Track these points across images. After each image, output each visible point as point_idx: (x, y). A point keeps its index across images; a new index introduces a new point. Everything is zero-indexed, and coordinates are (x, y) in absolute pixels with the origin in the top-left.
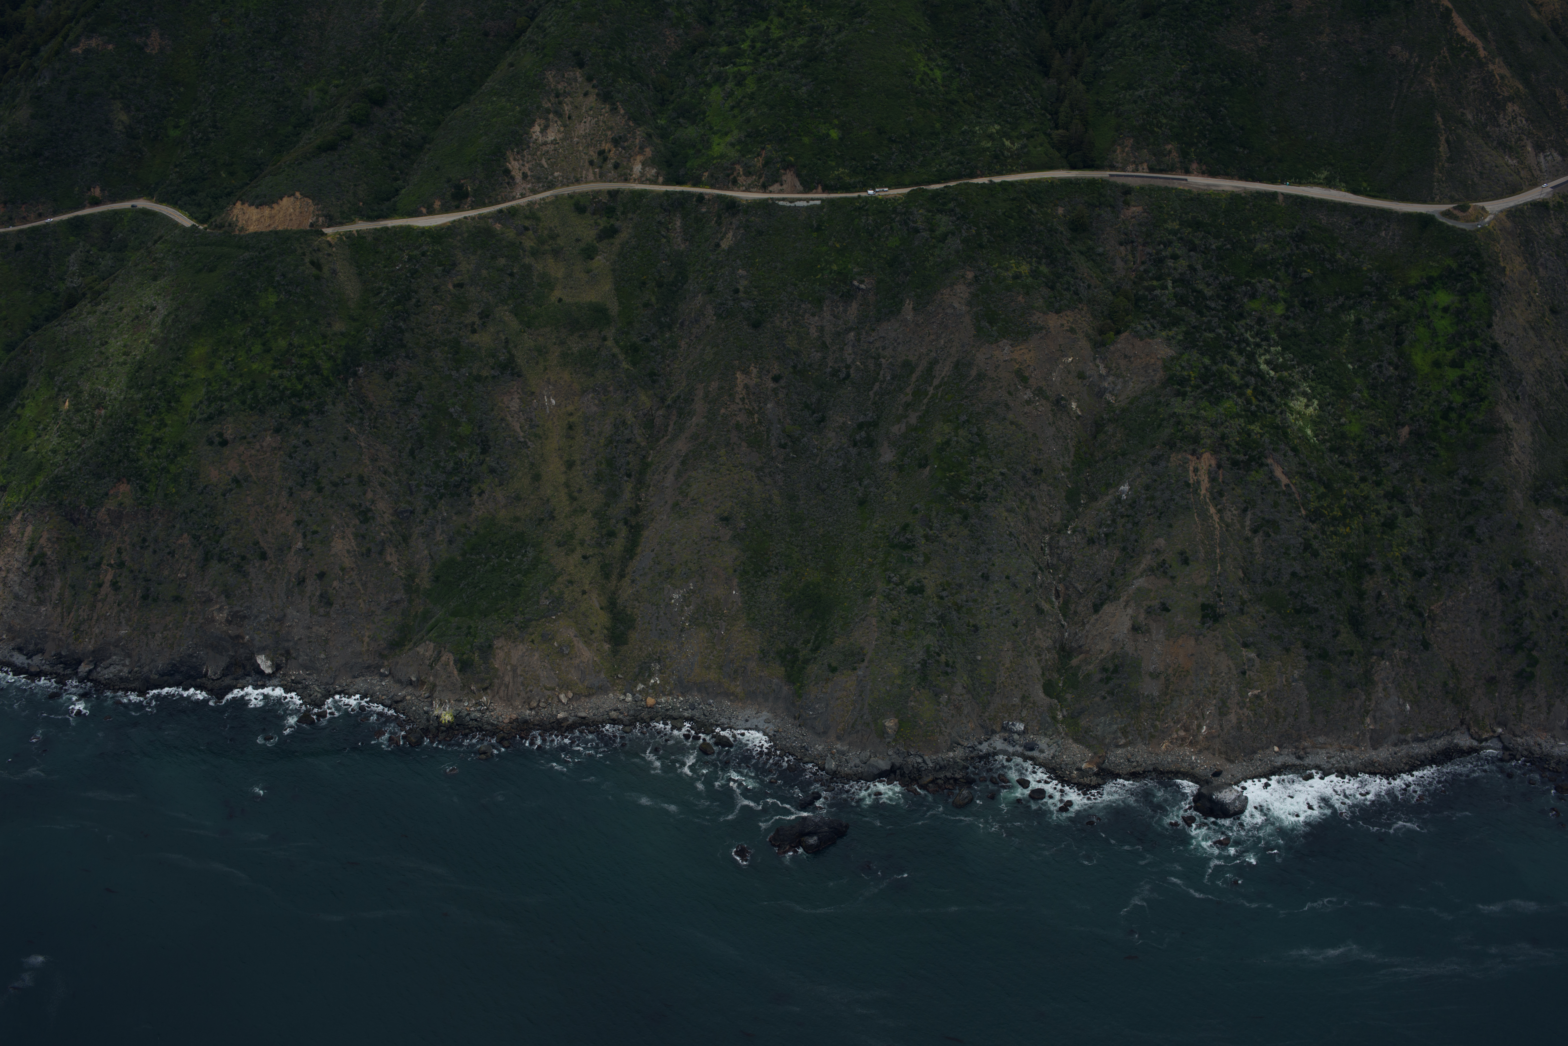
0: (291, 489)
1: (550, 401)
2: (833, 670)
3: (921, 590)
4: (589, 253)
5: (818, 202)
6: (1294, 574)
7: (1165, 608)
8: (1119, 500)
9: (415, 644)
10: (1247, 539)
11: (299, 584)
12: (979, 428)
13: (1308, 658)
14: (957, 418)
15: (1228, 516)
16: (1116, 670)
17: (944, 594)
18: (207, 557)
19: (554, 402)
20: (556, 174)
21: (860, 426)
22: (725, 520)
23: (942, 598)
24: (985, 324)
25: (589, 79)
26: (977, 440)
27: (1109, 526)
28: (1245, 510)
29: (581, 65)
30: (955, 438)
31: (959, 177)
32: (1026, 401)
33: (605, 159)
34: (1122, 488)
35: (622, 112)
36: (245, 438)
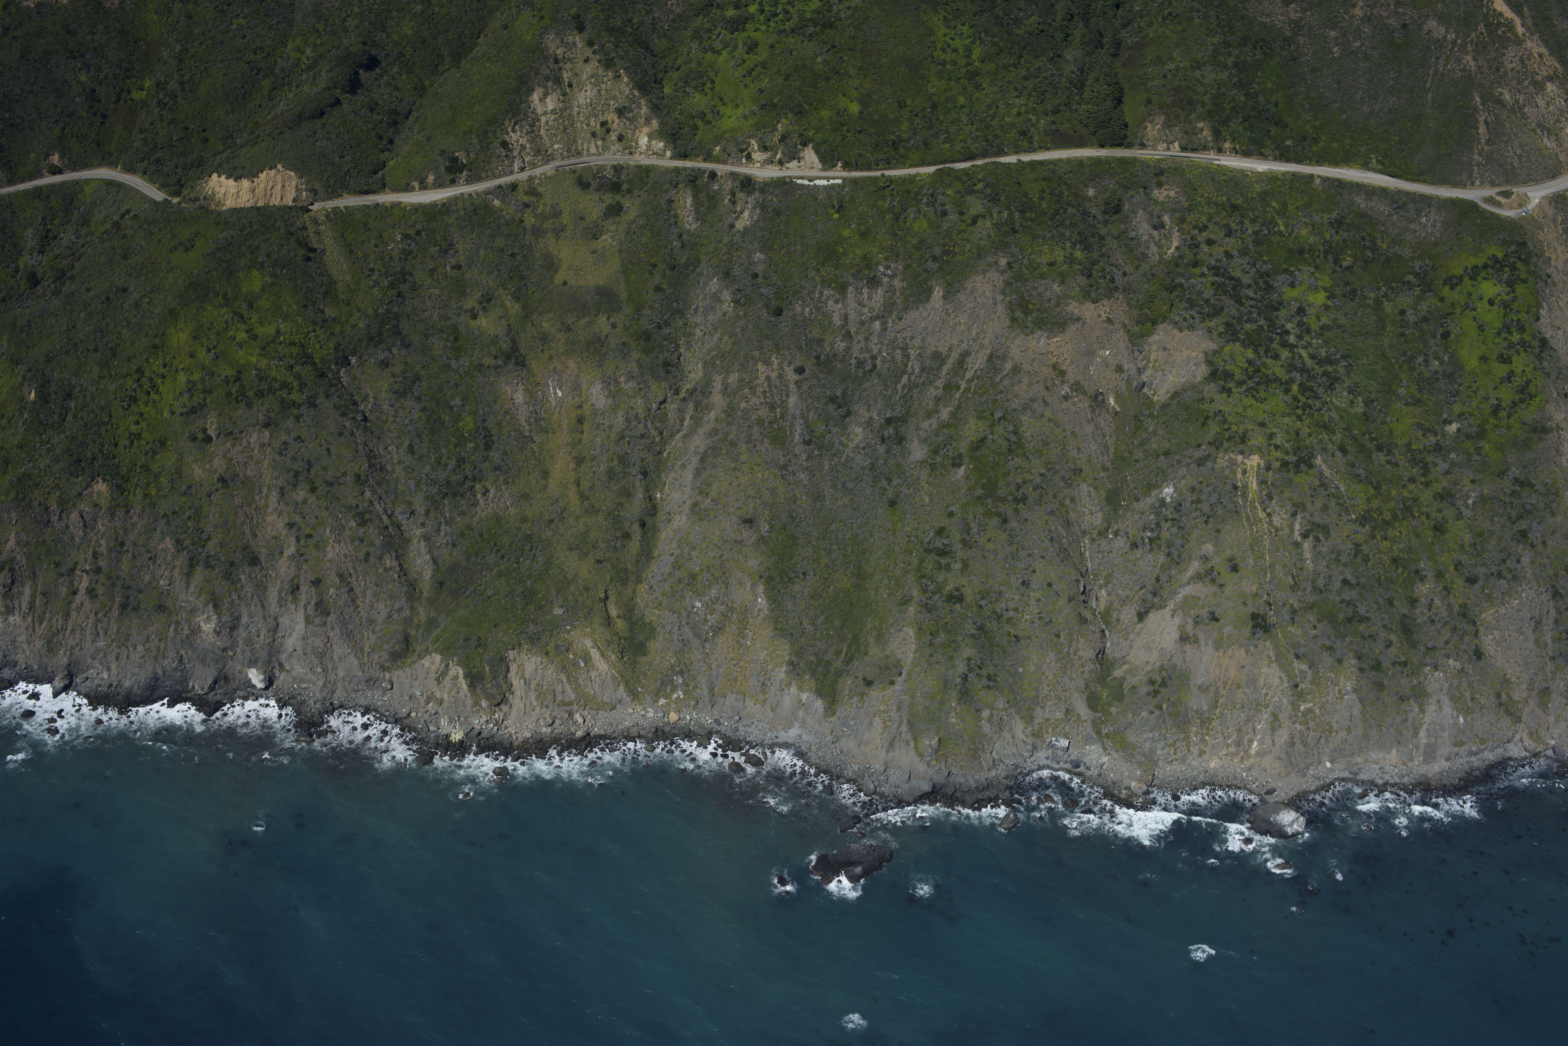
0: (282, 488)
1: (555, 393)
2: (869, 683)
3: (960, 599)
4: (595, 234)
5: (840, 181)
6: (1345, 582)
7: (1214, 618)
8: (1163, 502)
9: (419, 655)
10: (1297, 545)
11: (292, 592)
12: (1015, 426)
13: (1362, 670)
14: (992, 414)
15: (1277, 521)
16: (1163, 684)
17: (983, 603)
18: (192, 564)
19: (560, 394)
20: (556, 147)
21: (889, 421)
22: (749, 522)
23: (981, 607)
24: (1019, 314)
25: (590, 44)
26: (1013, 438)
27: (1152, 530)
28: (1294, 514)
29: (581, 29)
30: (991, 437)
31: (984, 156)
32: (1064, 397)
33: (608, 131)
34: (1166, 490)
35: (626, 79)
36: (231, 433)
